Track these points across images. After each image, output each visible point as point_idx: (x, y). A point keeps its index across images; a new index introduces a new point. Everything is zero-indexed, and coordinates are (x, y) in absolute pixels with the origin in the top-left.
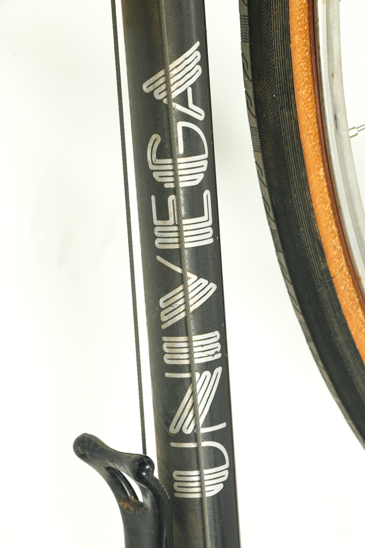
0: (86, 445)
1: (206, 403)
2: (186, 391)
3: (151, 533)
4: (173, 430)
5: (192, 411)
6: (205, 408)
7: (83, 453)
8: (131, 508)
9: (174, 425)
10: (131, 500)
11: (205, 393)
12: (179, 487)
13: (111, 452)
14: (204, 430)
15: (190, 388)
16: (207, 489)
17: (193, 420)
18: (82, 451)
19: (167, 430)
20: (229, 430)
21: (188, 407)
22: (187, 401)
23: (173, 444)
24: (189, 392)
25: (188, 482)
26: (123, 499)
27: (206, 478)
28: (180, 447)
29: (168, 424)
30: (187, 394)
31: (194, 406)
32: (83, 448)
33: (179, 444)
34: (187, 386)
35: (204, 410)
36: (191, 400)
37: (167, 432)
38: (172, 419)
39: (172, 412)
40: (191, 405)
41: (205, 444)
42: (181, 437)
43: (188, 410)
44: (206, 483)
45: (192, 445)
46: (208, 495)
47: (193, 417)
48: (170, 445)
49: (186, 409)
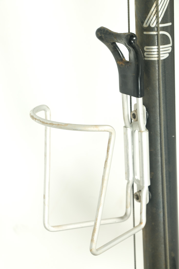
0: (102, 31)
1: (163, 11)
2: (153, 5)
3: (133, 75)
4: (145, 25)
5: (155, 15)
6: (162, 14)
7: (101, 35)
8: (123, 64)
9: (146, 23)
10: (123, 60)
11: (162, 6)
12: (147, 54)
13: (115, 34)
14: (161, 25)
15: (155, 3)
16: (161, 55)
17: (156, 20)
18: (100, 35)
19: (142, 26)
20: (172, 27)
21: (154, 13)
22: (153, 10)
23: (145, 33)
24: (155, 5)
25: (152, 52)
26: (119, 60)
27: (161, 50)
28: (149, 34)
29: (143, 23)
30: (153, 6)
31: (157, 12)
32: (101, 33)
33: (148, 32)
34: (153, 2)
35: (161, 15)
36: (155, 10)
37: (142, 27)
38: (145, 20)
39: (145, 16)
40: (155, 12)
41: (161, 32)
42: (150, 29)
43: (153, 15)
44: (161, 53)
45: (155, 33)
46: (162, 58)
47: (156, 18)
48: (143, 33)
49: (152, 14)
